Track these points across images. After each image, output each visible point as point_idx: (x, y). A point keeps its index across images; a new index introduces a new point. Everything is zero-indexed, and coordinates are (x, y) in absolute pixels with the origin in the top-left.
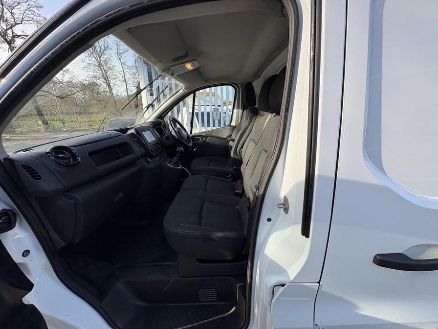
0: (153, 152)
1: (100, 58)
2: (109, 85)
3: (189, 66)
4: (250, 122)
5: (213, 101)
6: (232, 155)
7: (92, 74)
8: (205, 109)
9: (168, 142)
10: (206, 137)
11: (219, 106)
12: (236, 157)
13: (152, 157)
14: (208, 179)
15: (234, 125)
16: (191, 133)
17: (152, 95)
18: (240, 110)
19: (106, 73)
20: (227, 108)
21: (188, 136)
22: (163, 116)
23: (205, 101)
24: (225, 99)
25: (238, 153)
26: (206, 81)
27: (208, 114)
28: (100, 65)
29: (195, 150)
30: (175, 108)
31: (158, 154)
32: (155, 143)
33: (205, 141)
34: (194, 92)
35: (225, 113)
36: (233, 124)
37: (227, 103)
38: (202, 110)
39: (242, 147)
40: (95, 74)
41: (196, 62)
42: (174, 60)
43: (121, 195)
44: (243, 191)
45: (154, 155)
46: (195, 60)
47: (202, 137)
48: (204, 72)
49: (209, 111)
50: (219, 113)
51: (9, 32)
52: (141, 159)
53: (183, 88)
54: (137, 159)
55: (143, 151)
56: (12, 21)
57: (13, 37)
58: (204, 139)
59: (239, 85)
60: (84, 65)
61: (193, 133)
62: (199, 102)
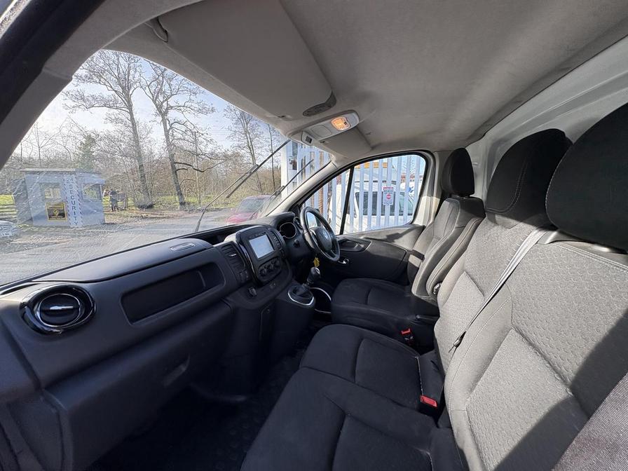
0: (263, 275)
1: (247, 124)
2: (253, 156)
3: (340, 124)
4: (461, 228)
5: (385, 175)
6: (414, 290)
7: (236, 143)
8: (371, 187)
9: (298, 252)
10: (366, 242)
11: (394, 182)
12: (423, 298)
13: (259, 285)
14: (362, 339)
15: (421, 225)
16: (342, 232)
17: (295, 168)
18: (435, 198)
19: (251, 142)
20: (407, 185)
21: (334, 241)
22: (299, 203)
23: (372, 175)
24: (404, 171)
25: (429, 291)
26: (373, 148)
27: (375, 195)
28: (246, 132)
29: (344, 262)
30: (326, 187)
31: (275, 278)
32: (272, 257)
33: (364, 249)
34: (351, 167)
35: (403, 194)
36: (419, 222)
37: (408, 178)
38: (366, 188)
39: (440, 281)
40: (240, 143)
41: (354, 114)
42: (309, 113)
43: (183, 368)
44: (443, 403)
45: (265, 280)
46: (352, 111)
47: (360, 242)
48: (369, 134)
49: (377, 190)
50: (392, 195)
51: (165, 104)
52: (237, 292)
53: (333, 161)
54: (229, 292)
55: (244, 275)
56: (168, 92)
57: (167, 109)
58: (362, 246)
59: (436, 155)
60: (229, 133)
61: (345, 233)
62: (362, 176)
